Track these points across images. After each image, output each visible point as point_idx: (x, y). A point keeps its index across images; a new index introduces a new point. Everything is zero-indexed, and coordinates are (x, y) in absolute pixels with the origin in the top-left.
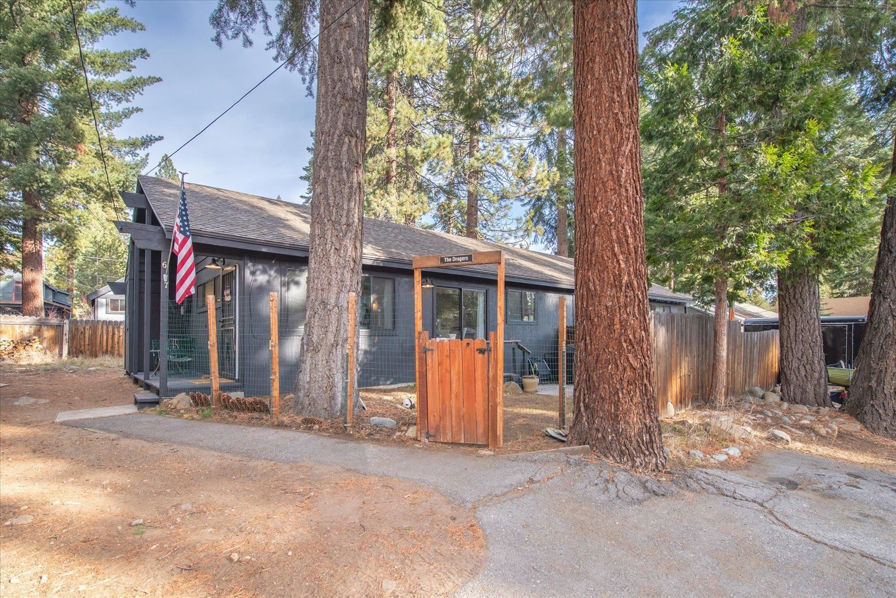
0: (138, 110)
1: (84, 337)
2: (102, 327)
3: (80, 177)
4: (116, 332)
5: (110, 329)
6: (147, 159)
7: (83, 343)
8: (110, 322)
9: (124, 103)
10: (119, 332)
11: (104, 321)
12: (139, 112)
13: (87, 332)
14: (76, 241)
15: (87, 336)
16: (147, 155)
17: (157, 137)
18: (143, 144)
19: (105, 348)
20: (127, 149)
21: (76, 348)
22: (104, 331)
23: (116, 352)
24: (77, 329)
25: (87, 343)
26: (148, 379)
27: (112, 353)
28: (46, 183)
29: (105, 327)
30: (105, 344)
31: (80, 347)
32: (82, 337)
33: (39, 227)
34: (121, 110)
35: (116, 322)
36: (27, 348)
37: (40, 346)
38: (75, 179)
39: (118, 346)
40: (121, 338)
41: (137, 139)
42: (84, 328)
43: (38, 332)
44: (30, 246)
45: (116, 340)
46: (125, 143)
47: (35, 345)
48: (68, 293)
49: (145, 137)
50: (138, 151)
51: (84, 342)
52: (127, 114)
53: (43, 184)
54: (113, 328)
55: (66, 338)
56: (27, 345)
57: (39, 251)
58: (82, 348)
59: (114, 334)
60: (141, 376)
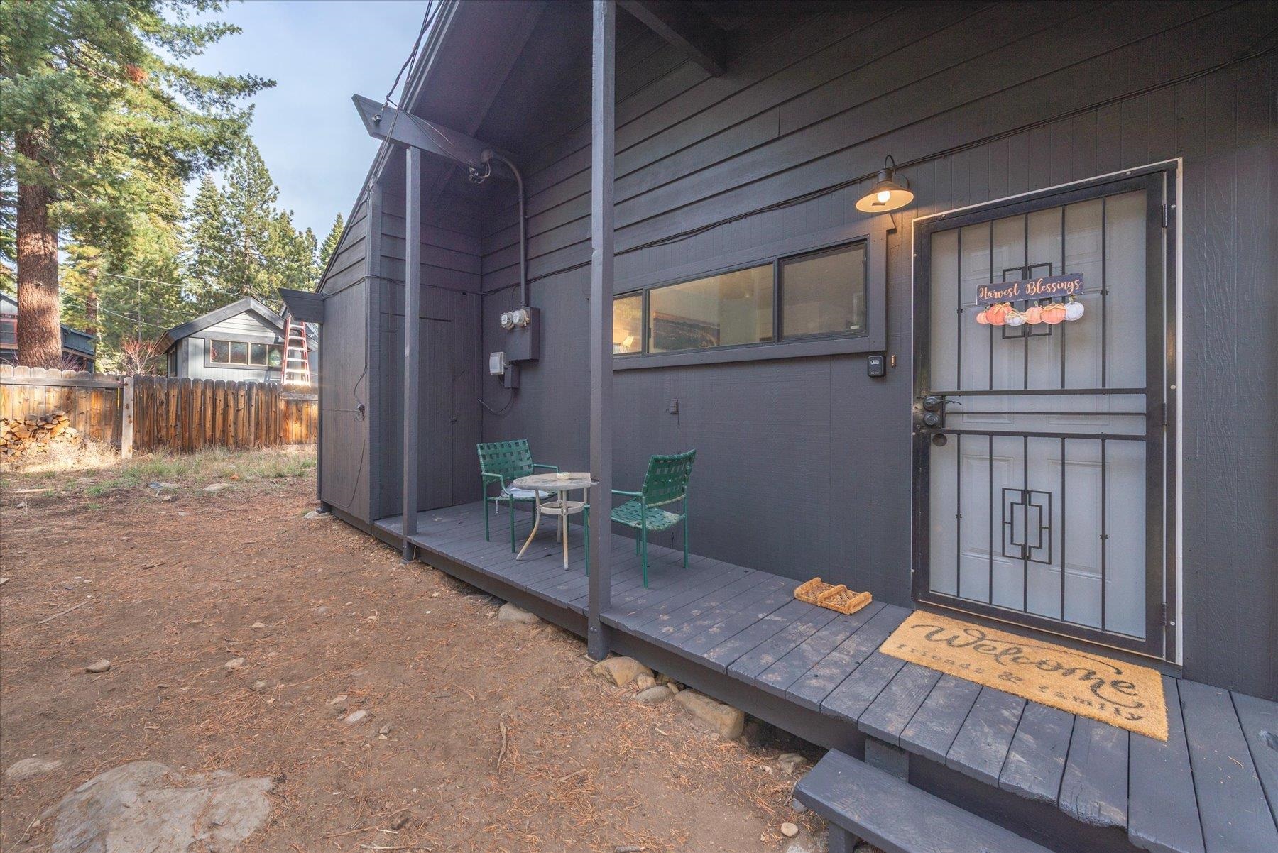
0: (234, 30)
1: (168, 412)
2: (204, 393)
3: (132, 127)
4: (231, 403)
5: (220, 396)
6: (250, 114)
7: (164, 425)
8: (220, 384)
9: (209, 10)
10: (236, 403)
11: (206, 382)
12: (235, 34)
13: (173, 403)
14: (126, 238)
15: (173, 409)
16: (252, 107)
17: (266, 80)
18: (242, 89)
19: (209, 433)
20: (215, 95)
21: (149, 433)
22: (208, 400)
23: (231, 440)
24: (151, 396)
25: (172, 423)
26: (416, 533)
27: (224, 443)
28: (69, 120)
29: (209, 393)
30: (208, 424)
31: (159, 431)
32: (163, 411)
33: (54, 208)
34: (204, 25)
35: (231, 384)
36: (40, 435)
37: (72, 431)
38: (123, 129)
39: (236, 429)
40: (241, 413)
41: (231, 79)
42: (167, 395)
43: (69, 404)
44: (34, 244)
45: (231, 417)
46: (212, 83)
47: (60, 429)
48: (89, 335)
49: (245, 78)
50: (233, 100)
51: (168, 420)
52: (216, 33)
53: (64, 121)
54: (226, 395)
55: (128, 413)
56: (41, 428)
57: (52, 254)
58: (163, 433)
59: (226, 406)
60: (395, 527)
